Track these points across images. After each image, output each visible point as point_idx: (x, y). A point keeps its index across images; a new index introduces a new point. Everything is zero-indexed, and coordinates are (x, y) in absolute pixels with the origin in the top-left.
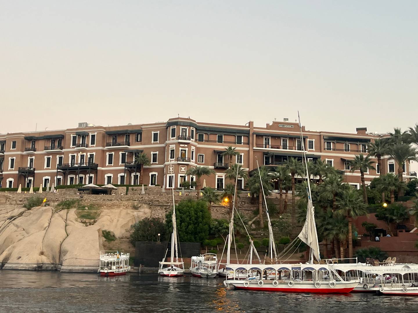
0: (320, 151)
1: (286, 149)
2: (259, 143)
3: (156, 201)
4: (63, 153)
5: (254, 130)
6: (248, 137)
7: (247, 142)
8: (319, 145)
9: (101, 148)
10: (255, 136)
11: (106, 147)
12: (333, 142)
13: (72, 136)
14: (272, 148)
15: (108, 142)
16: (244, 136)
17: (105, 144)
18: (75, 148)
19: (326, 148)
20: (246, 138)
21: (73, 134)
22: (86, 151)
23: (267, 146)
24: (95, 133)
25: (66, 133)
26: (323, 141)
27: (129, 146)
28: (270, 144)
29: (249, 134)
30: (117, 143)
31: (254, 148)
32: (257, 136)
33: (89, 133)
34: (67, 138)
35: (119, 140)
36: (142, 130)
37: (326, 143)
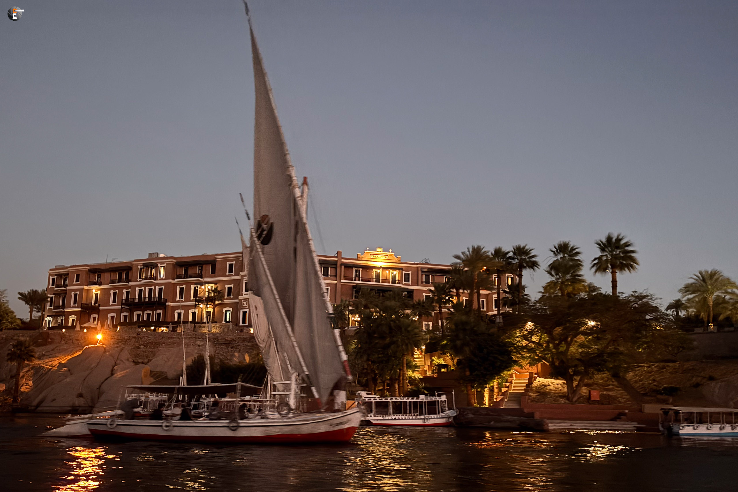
0: (417, 285)
1: (379, 282)
2: (348, 275)
3: (222, 339)
4: (129, 288)
5: (343, 260)
6: (336, 268)
7: (334, 274)
8: (416, 278)
9: (171, 281)
10: (343, 267)
11: (176, 280)
12: (432, 275)
13: (139, 267)
14: (362, 281)
15: (178, 274)
16: (331, 267)
17: (175, 276)
18: (142, 281)
19: (424, 281)
20: (333, 270)
21: (141, 266)
22: (155, 285)
23: (357, 278)
24: (164, 264)
25: (133, 264)
26: (420, 273)
27: (202, 278)
28: (361, 277)
29: (336, 265)
30: (189, 275)
31: (342, 281)
32: (345, 267)
33: (158, 264)
34: (134, 269)
35: (190, 272)
36: (216, 261)
37: (424, 275)
